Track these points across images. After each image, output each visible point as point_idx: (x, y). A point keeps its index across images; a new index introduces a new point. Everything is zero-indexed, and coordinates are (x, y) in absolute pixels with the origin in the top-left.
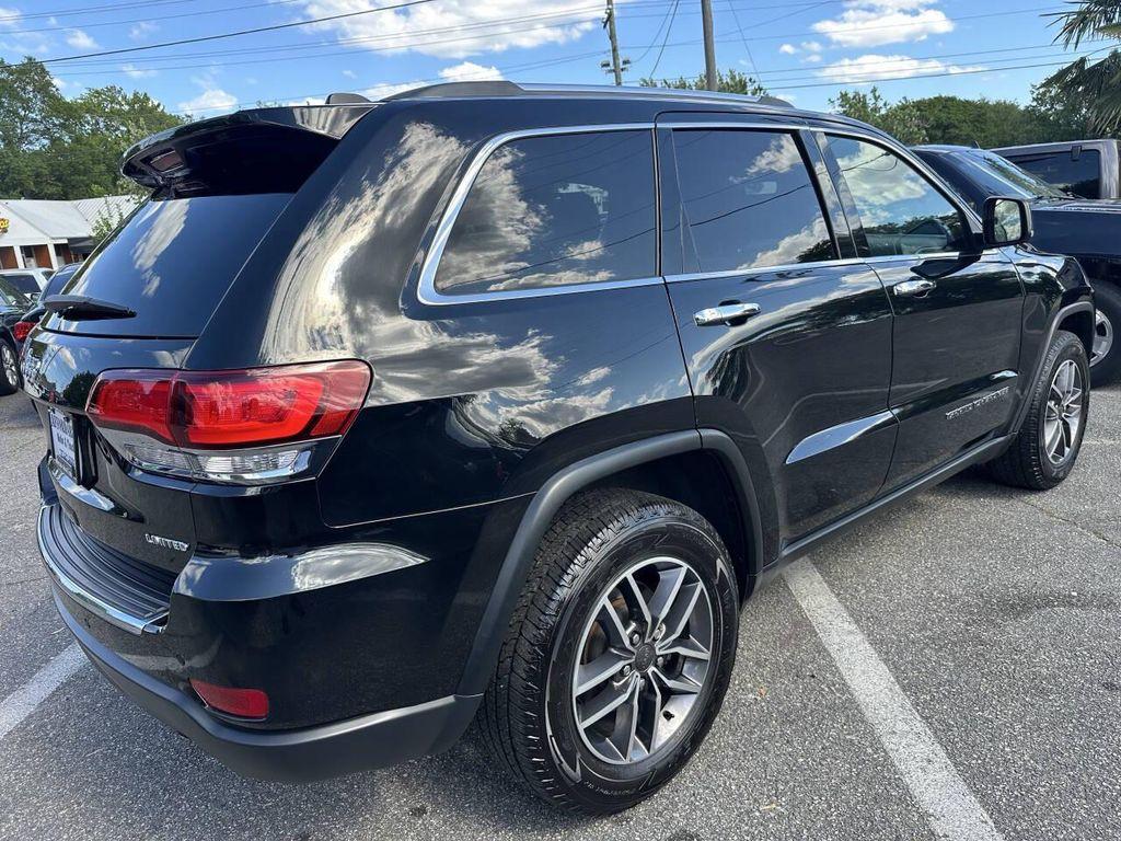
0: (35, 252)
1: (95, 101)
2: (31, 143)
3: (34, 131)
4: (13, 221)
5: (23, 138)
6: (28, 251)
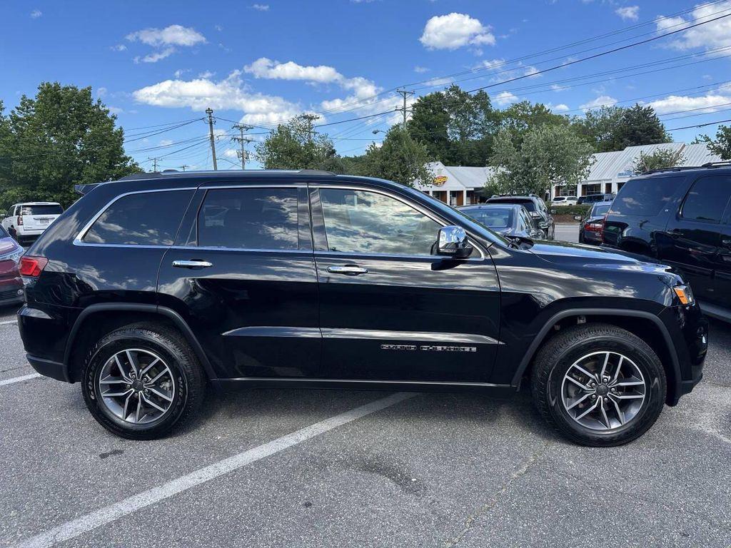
0: (457, 194)
1: (514, 110)
2: (474, 136)
3: (475, 130)
4: (450, 178)
5: (470, 133)
6: (454, 194)
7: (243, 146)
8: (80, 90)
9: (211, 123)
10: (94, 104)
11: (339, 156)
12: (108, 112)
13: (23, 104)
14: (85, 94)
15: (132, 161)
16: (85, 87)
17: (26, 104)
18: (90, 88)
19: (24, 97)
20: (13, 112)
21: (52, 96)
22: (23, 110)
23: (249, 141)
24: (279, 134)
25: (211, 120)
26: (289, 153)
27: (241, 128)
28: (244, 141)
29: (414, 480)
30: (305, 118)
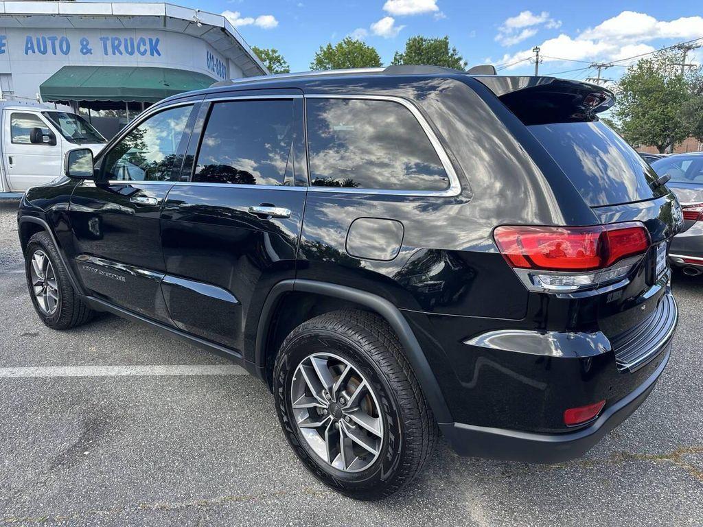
9: (537, 62)
10: (449, 54)
12: (460, 59)
13: (395, 59)
14: (443, 44)
16: (443, 38)
18: (446, 38)
19: (397, 53)
24: (639, 70)
25: (537, 59)
26: (647, 92)
27: (599, 67)
28: (600, 81)
29: (86, 453)
30: (680, 48)
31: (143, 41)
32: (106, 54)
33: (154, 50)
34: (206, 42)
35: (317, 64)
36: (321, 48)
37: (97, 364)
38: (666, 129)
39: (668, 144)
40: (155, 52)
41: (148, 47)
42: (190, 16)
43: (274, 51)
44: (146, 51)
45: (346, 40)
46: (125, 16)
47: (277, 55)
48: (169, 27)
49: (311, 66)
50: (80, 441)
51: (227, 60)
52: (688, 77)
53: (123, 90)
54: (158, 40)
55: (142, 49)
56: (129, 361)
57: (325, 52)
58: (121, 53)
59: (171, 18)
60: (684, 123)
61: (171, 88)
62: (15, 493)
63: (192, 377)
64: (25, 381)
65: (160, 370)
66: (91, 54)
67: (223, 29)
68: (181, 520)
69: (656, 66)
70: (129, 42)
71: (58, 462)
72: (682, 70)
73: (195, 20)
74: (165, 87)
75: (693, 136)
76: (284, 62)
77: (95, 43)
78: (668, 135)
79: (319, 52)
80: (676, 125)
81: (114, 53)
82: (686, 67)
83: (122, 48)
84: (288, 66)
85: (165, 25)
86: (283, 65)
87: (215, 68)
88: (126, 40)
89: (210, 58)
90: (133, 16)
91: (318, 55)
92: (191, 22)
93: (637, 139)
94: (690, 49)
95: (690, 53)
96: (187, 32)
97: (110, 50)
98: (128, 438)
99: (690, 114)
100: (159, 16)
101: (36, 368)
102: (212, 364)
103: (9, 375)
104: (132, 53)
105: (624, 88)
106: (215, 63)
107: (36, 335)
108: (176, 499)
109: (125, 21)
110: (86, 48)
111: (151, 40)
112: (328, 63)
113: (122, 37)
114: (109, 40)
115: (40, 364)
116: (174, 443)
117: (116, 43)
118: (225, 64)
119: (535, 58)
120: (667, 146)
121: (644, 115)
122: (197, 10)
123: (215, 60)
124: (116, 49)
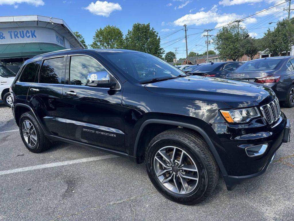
7: (208, 38)
8: (146, 25)
9: (186, 31)
10: (151, 30)
11: (251, 38)
12: (155, 32)
13: (128, 33)
14: (148, 26)
15: (163, 50)
16: (148, 24)
17: (129, 33)
18: (149, 24)
19: (129, 30)
20: (126, 36)
21: (137, 28)
22: (129, 35)
23: (211, 36)
24: (223, 31)
25: (186, 29)
26: (227, 39)
27: (208, 31)
28: (209, 36)
29: (74, 191)
30: (236, 21)
31: (27, 32)
32: (12, 38)
33: (33, 35)
34: (55, 30)
35: (96, 37)
36: (97, 30)
37: (57, 162)
38: (235, 53)
39: (237, 58)
40: (34, 36)
41: (30, 34)
42: (48, 20)
43: (77, 33)
44: (29, 36)
45: (108, 26)
46: (19, 22)
47: (78, 34)
48: (39, 25)
49: (93, 38)
50: (68, 188)
51: (63, 37)
52: (241, 32)
53: (22, 53)
54: (34, 31)
55: (28, 35)
56: (70, 159)
57: (99, 32)
58: (19, 38)
59: (40, 21)
60: (242, 50)
61: (43, 51)
62: (54, 209)
63: (99, 160)
64: (30, 172)
65: (84, 160)
66: (5, 38)
67: (62, 25)
68: (124, 206)
69: (229, 29)
70: (21, 32)
71: (64, 196)
72: (238, 30)
73: (50, 22)
74: (40, 51)
75: (245, 55)
76: (82, 37)
77: (6, 34)
78: (236, 55)
79: (97, 32)
80: (239, 51)
81: (15, 38)
82: (239, 29)
83: (19, 35)
84: (84, 39)
85: (37, 25)
86: (82, 38)
87: (59, 41)
88: (20, 32)
89: (57, 37)
90: (23, 22)
91: (97, 33)
92: (49, 23)
93: (225, 57)
94: (240, 22)
95: (240, 23)
96: (47, 27)
97: (13, 36)
98: (86, 185)
99: (243, 46)
100: (35, 21)
101: (32, 167)
102: (104, 155)
103: (22, 171)
104: (23, 37)
105: (218, 38)
106: (59, 39)
107: (23, 155)
108: (118, 200)
109: (19, 24)
110: (2, 37)
111: (31, 31)
112: (101, 36)
113: (18, 31)
114: (12, 32)
115: (32, 165)
116: (106, 183)
117: (16, 33)
118: (62, 39)
119: (185, 29)
120: (236, 59)
121: (227, 48)
122: (51, 18)
123: (59, 38)
124: (16, 36)
